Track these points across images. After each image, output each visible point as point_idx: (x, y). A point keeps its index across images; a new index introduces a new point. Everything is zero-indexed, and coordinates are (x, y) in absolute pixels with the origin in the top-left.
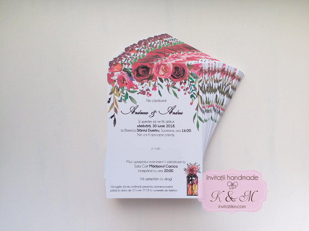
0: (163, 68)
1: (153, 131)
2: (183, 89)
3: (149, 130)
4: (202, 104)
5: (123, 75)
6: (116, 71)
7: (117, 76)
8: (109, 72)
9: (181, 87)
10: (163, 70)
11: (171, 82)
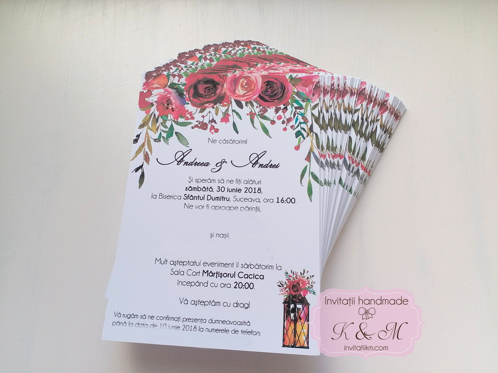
0: (244, 84)
1: (217, 198)
2: (282, 120)
3: (209, 197)
4: (319, 148)
5: (169, 95)
6: (157, 88)
7: (158, 96)
8: (144, 89)
9: (277, 118)
10: (242, 87)
11: (257, 107)
